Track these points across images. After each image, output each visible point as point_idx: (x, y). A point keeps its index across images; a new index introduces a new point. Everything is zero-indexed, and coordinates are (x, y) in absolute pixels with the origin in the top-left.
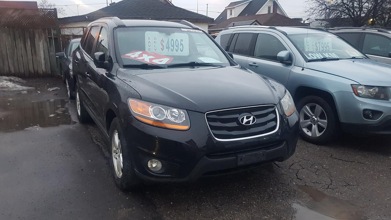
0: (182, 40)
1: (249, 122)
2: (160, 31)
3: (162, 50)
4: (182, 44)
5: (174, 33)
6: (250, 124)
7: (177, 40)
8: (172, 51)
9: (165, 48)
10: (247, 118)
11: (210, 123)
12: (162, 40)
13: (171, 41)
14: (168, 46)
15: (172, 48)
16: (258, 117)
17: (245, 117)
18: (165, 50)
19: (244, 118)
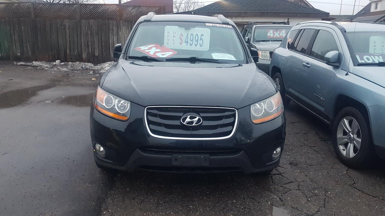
0: (202, 35)
1: (192, 123)
2: (180, 26)
3: (181, 44)
4: (201, 39)
5: (195, 27)
6: (193, 125)
7: (197, 35)
8: (191, 45)
9: (184, 42)
10: (191, 118)
11: (149, 117)
12: (182, 35)
13: (191, 36)
14: (186, 41)
15: (191, 43)
16: (205, 119)
17: (189, 117)
18: (184, 44)
19: (187, 117)
